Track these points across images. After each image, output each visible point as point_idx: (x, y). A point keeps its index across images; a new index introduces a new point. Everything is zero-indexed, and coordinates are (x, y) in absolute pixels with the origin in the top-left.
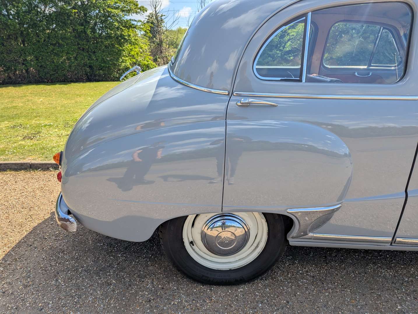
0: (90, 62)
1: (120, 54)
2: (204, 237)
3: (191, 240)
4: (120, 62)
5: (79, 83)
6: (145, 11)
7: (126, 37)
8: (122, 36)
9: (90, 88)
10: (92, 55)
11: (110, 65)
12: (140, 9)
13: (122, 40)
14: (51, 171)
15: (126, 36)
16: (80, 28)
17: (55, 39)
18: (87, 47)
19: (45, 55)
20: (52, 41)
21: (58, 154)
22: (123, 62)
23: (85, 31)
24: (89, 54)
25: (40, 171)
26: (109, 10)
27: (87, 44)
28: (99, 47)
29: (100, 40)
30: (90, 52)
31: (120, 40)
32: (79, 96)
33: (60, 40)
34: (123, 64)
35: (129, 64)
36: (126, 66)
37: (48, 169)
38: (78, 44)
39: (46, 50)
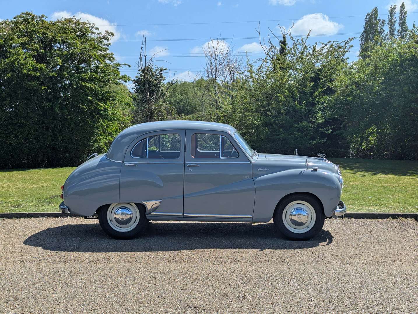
0: (54, 143)
1: (93, 132)
2: (116, 219)
3: (111, 219)
4: (92, 143)
5: (40, 169)
6: (127, 81)
7: (102, 112)
8: (97, 111)
9: (54, 174)
10: (58, 135)
11: (79, 146)
12: (121, 78)
13: (97, 116)
14: (40, 218)
15: (102, 110)
16: (47, 105)
17: (16, 118)
18: (53, 126)
19: (3, 136)
20: (13, 121)
21: (63, 186)
22: (96, 141)
23: (52, 108)
24: (54, 134)
25: (34, 218)
26: (83, 84)
27: (53, 122)
28: (67, 125)
29: (69, 117)
30: (56, 131)
31: (94, 116)
32: (43, 181)
33: (22, 119)
34: (96, 145)
35: (103, 144)
36: (100, 147)
37: (38, 217)
38: (43, 123)
39: (5, 131)
